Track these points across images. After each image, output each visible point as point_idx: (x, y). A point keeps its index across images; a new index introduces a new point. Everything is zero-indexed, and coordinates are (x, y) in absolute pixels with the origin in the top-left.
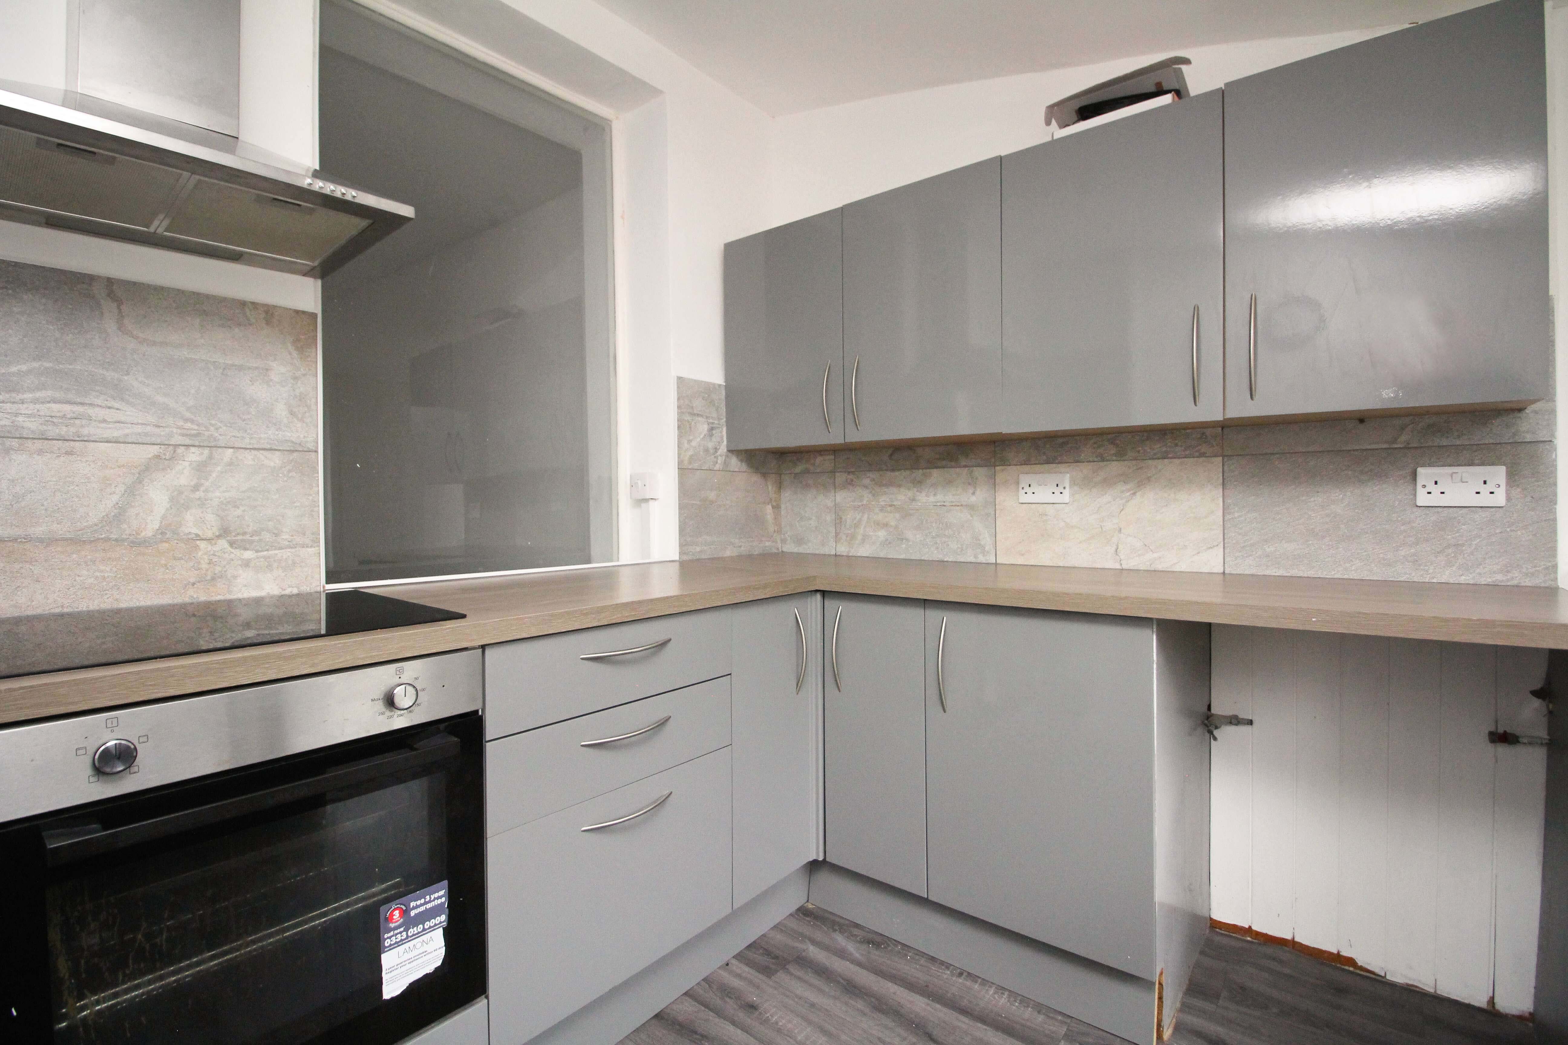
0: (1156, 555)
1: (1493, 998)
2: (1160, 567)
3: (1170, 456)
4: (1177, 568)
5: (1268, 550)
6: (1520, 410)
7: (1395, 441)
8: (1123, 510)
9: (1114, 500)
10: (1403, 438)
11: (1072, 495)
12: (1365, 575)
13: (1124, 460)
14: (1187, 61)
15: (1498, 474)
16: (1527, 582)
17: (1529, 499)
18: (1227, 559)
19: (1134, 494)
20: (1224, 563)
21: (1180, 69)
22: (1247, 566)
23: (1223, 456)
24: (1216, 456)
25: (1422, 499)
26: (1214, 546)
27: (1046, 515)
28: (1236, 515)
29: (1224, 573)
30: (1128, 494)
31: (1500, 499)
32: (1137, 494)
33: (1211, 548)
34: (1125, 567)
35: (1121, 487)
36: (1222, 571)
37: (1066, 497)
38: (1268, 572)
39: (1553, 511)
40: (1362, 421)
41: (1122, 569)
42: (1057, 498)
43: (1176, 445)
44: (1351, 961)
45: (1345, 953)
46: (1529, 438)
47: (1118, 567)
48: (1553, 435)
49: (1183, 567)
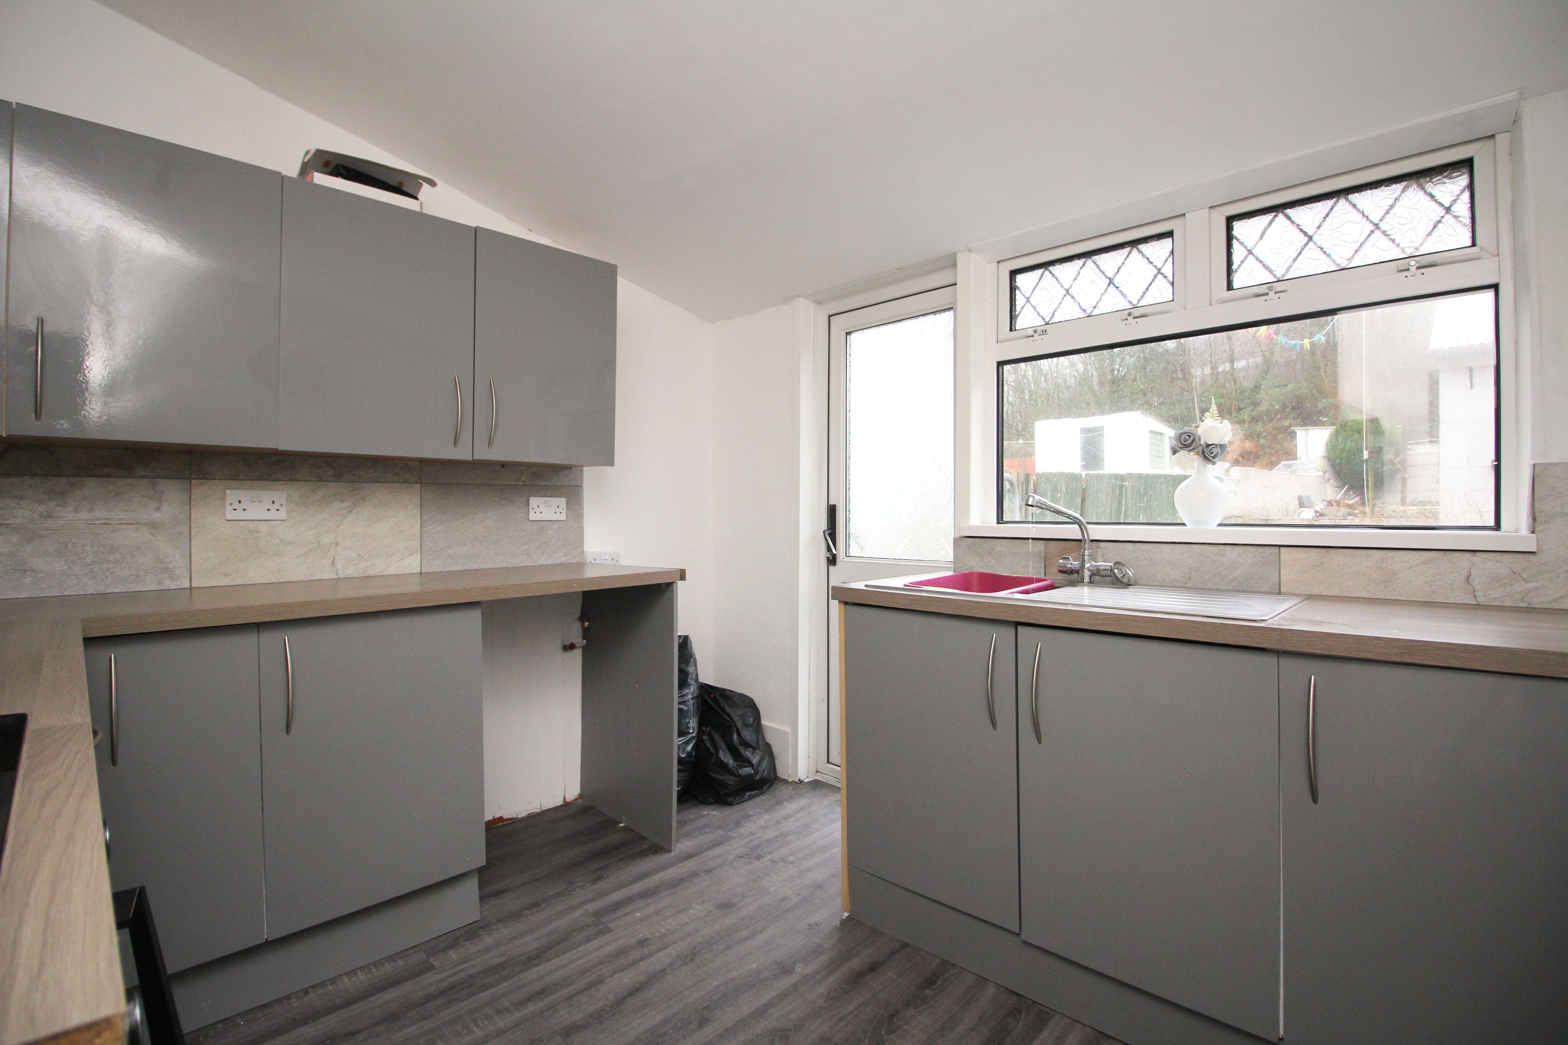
0: (369, 563)
1: (565, 796)
2: (371, 573)
3: (381, 480)
4: (386, 573)
5: (450, 552)
6: (571, 468)
7: (518, 480)
8: (339, 526)
9: (332, 517)
10: (523, 479)
11: (288, 512)
12: (505, 565)
13: (341, 482)
14: (432, 183)
15: (562, 501)
16: (573, 561)
17: (574, 516)
18: (423, 562)
19: (350, 511)
20: (421, 565)
21: (422, 184)
22: (437, 566)
23: (421, 483)
24: (416, 483)
25: (532, 516)
26: (414, 552)
27: (258, 532)
28: (430, 528)
29: (421, 573)
30: (345, 511)
31: (563, 517)
32: (353, 512)
33: (412, 554)
34: (341, 576)
35: (337, 505)
36: (419, 571)
37: (282, 514)
38: (450, 569)
39: (582, 522)
40: (503, 466)
41: (339, 579)
42: (273, 515)
43: (386, 472)
44: (501, 819)
45: (497, 816)
46: (573, 483)
47: (334, 576)
48: (582, 482)
49: (391, 571)
